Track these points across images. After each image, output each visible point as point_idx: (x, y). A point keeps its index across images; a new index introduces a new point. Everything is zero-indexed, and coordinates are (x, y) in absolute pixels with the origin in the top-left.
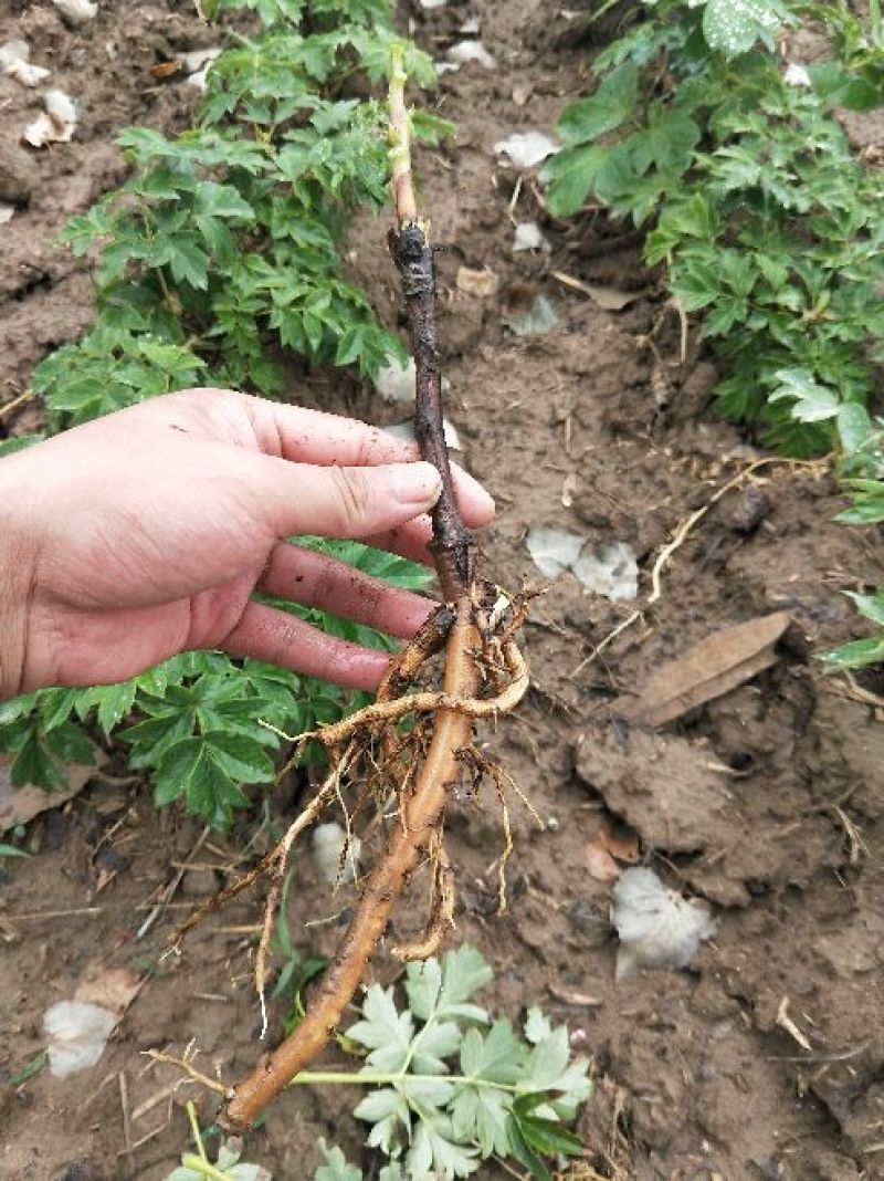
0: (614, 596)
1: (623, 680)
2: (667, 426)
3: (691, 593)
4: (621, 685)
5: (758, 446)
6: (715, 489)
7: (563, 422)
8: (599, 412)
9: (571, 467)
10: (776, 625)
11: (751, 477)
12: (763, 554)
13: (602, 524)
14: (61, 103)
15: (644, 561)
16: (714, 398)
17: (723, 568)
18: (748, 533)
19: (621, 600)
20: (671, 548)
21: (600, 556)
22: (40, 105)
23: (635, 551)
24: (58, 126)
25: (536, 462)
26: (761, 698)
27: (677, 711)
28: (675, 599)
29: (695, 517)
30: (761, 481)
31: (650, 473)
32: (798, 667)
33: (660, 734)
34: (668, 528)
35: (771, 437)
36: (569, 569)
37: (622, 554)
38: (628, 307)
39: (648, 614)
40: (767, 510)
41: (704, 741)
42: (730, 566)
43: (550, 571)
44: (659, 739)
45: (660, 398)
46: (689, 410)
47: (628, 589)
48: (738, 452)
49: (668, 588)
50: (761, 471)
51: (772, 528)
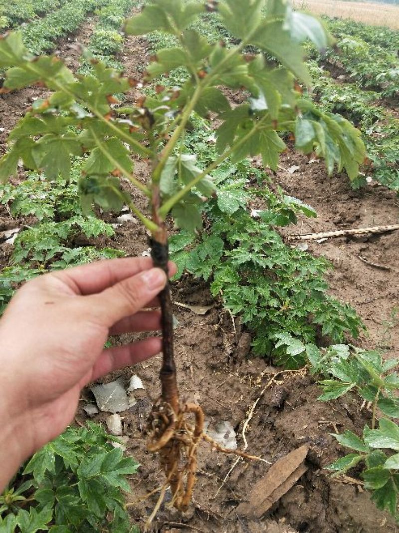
1: (240, 495)
2: (235, 363)
3: (261, 442)
4: (240, 497)
5: (273, 365)
6: (260, 389)
7: (189, 368)
8: (204, 361)
9: (196, 388)
10: (303, 451)
11: (275, 381)
12: (289, 417)
13: (215, 414)
15: (237, 429)
16: (252, 347)
17: (273, 425)
18: (280, 408)
20: (248, 420)
21: (217, 430)
23: (232, 424)
26: (305, 490)
27: (268, 506)
28: (255, 446)
29: (255, 404)
30: (281, 382)
31: (232, 386)
32: (317, 472)
33: (263, 520)
34: (245, 410)
35: (280, 361)
37: (228, 427)
38: (208, 313)
40: (286, 396)
41: (284, 519)
42: (277, 425)
44: (262, 523)
45: (229, 351)
46: (242, 354)
47: (232, 445)
48: (267, 370)
49: (251, 441)
50: (279, 377)
51: (290, 404)
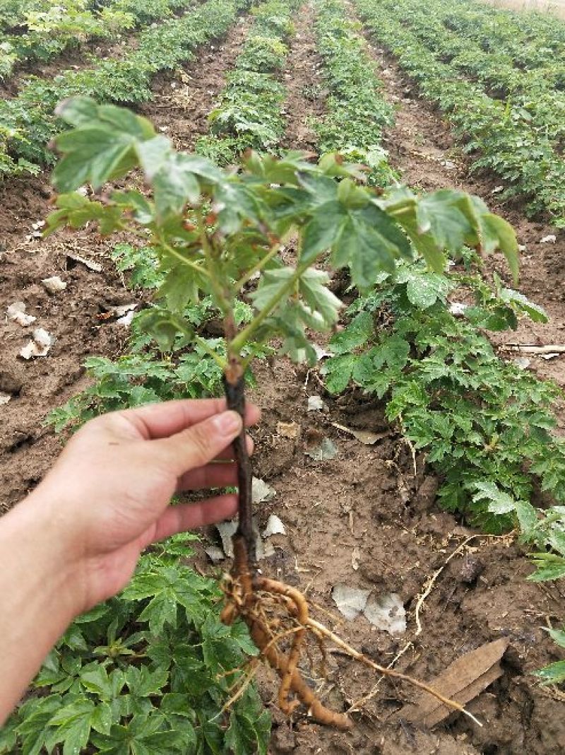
0: (392, 630)
1: (406, 693)
2: (411, 515)
3: (441, 627)
4: (405, 697)
5: (466, 525)
6: (446, 555)
7: (348, 514)
8: (369, 508)
9: (355, 543)
10: (497, 649)
11: (467, 547)
12: (483, 598)
13: (378, 581)
14: (43, 336)
15: (407, 606)
16: (438, 497)
17: (459, 608)
18: (471, 584)
19: (397, 633)
20: (424, 596)
21: (381, 604)
22: (31, 336)
23: (402, 599)
24: (40, 348)
25: (334, 541)
26: (497, 701)
27: (443, 715)
28: (431, 631)
29: (436, 575)
30: (474, 549)
31: (405, 546)
32: (518, 678)
33: (434, 733)
34: (421, 581)
35: (476, 521)
36: (361, 613)
37: (395, 601)
38: (378, 443)
39: (416, 644)
40: (481, 569)
41: (464, 736)
42: (464, 607)
43: (349, 615)
44: (435, 737)
45: (405, 498)
46: (423, 506)
47: (401, 626)
48: (457, 530)
49: (426, 624)
50: (473, 542)
51: (486, 580)
